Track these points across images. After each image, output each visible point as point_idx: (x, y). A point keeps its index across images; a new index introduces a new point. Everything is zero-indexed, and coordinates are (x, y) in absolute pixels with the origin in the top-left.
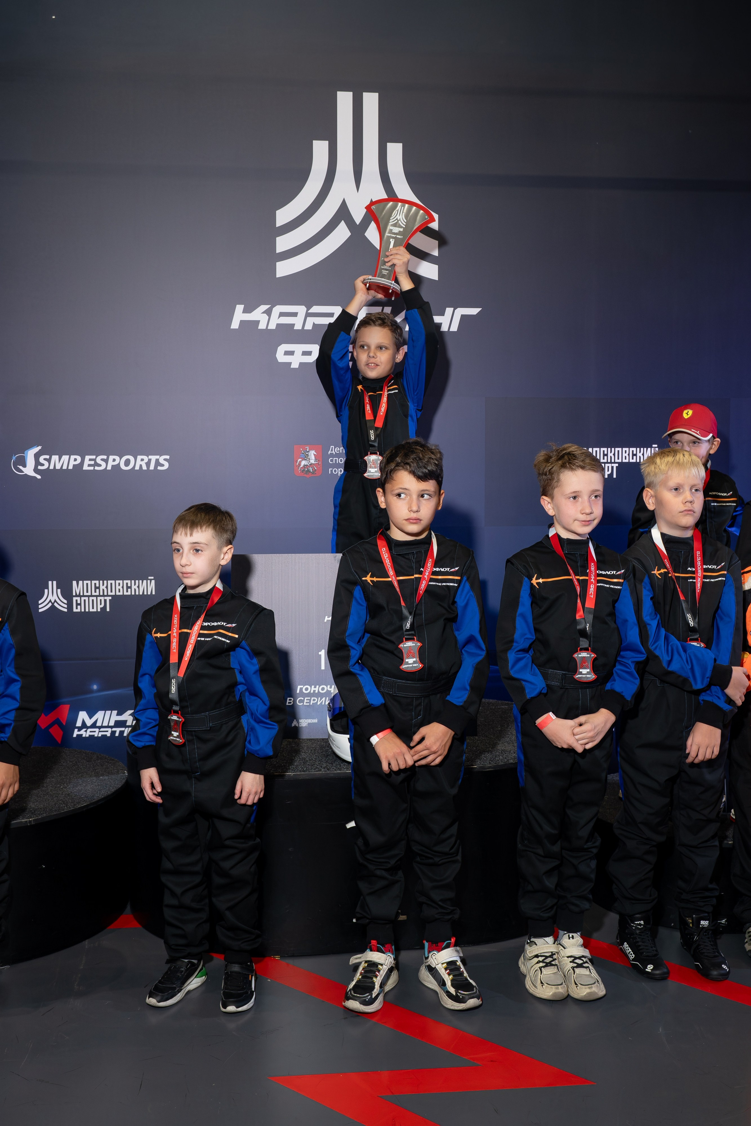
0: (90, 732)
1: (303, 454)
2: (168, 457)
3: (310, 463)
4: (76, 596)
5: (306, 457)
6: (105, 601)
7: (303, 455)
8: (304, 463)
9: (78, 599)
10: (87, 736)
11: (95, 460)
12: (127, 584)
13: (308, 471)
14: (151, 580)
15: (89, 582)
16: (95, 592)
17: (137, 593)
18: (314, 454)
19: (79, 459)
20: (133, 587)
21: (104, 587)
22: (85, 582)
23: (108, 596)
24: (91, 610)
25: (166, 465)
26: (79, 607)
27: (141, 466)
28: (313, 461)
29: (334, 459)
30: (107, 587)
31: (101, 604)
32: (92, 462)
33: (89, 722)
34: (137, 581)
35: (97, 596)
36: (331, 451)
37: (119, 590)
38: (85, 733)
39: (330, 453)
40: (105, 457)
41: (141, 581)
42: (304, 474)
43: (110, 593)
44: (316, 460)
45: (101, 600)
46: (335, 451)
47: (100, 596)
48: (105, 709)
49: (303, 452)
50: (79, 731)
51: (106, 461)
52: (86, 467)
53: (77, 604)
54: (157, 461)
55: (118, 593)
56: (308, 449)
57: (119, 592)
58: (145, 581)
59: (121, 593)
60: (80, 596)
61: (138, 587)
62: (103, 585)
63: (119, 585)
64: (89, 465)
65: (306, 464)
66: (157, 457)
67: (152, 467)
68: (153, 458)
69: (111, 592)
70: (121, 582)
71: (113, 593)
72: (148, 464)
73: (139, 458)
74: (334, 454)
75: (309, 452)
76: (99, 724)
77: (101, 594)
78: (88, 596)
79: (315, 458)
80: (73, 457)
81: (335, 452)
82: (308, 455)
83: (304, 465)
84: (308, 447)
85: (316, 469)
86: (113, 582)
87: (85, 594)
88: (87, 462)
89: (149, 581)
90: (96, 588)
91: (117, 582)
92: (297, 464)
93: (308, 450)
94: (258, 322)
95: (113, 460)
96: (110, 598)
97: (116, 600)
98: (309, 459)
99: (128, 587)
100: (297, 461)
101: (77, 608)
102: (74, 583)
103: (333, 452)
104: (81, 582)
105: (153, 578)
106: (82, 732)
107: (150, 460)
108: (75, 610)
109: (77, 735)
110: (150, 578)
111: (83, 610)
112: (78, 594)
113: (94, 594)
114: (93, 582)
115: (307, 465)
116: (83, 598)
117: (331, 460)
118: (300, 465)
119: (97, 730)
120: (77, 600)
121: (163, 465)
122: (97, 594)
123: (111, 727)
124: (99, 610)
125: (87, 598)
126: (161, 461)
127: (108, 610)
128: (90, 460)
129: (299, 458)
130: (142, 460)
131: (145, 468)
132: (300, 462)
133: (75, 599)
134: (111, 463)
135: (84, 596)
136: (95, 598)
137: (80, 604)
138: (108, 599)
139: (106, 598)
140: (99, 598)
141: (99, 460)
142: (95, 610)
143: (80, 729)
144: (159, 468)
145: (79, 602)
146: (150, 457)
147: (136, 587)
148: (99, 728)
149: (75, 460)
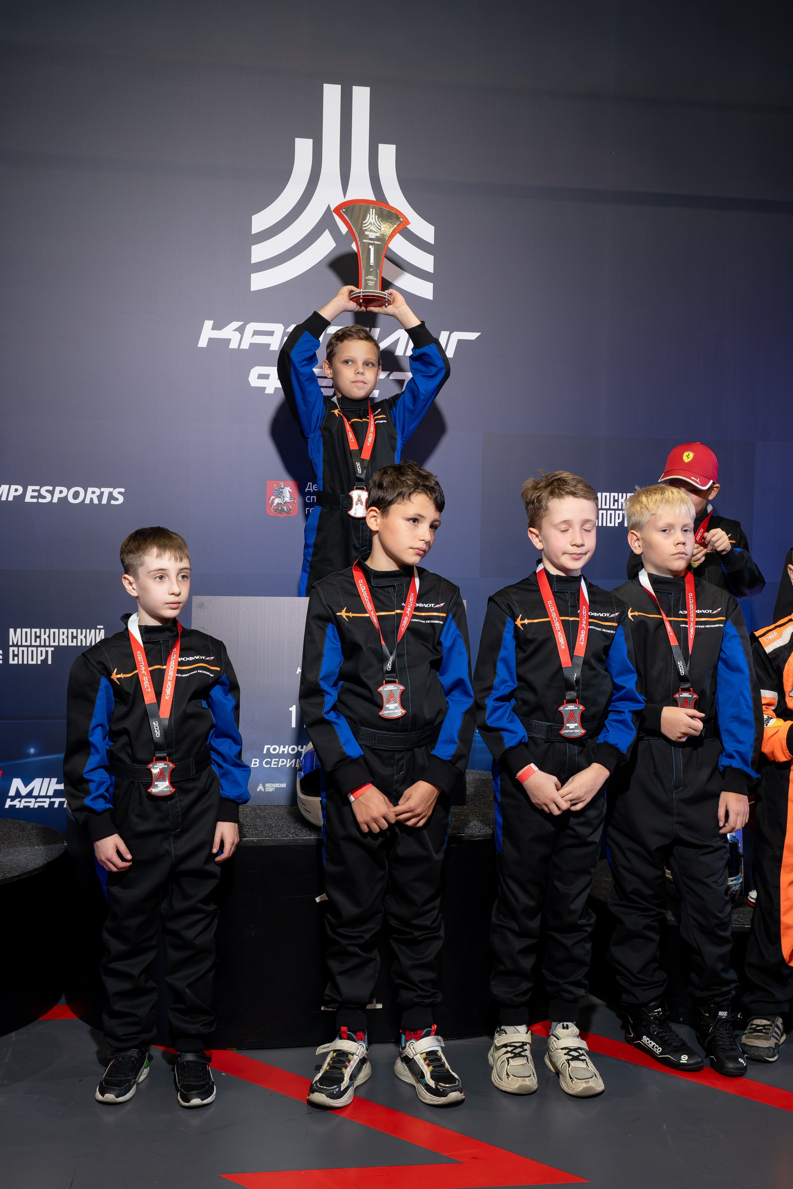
0: (25, 802)
1: (277, 490)
2: (123, 490)
3: (284, 501)
4: (13, 646)
5: (280, 494)
6: (47, 652)
7: (277, 492)
8: (277, 501)
9: (16, 649)
10: (22, 807)
11: (39, 491)
12: (72, 633)
13: (282, 510)
14: (100, 629)
15: (28, 630)
16: (36, 641)
17: (84, 644)
18: (289, 491)
19: (20, 489)
20: (79, 637)
21: (46, 637)
22: (24, 630)
23: (50, 646)
24: (30, 662)
25: (121, 500)
26: (16, 658)
27: (92, 499)
28: (287, 499)
29: (312, 497)
30: (49, 637)
31: (41, 656)
32: (36, 494)
33: (24, 791)
34: (84, 631)
35: (37, 647)
36: (308, 489)
37: (63, 640)
38: (19, 804)
39: (307, 490)
40: (51, 488)
41: (88, 631)
42: (278, 513)
43: (52, 644)
44: (291, 498)
45: (41, 651)
46: (312, 488)
47: (40, 646)
48: (43, 776)
49: (276, 488)
50: (12, 801)
51: (52, 493)
52: (28, 499)
53: (14, 655)
54: (110, 494)
55: (61, 644)
56: (282, 485)
57: (63, 642)
58: (93, 631)
59: (65, 644)
60: (17, 646)
61: (85, 637)
62: (45, 634)
63: (63, 634)
64: (32, 497)
65: (279, 502)
66: (111, 490)
67: (104, 501)
68: (106, 491)
69: (54, 641)
70: (65, 631)
71: (56, 644)
72: (100, 497)
73: (90, 490)
74: (312, 491)
75: (283, 488)
76: (35, 793)
77: (42, 644)
78: (28, 647)
79: (290, 495)
80: (13, 487)
81: (313, 490)
82: (282, 492)
83: (278, 504)
84: (282, 483)
85: (291, 508)
86: (56, 630)
87: (24, 643)
88: (29, 493)
89: (97, 631)
90: (36, 637)
91: (61, 631)
92: (270, 502)
93: (282, 487)
94: (228, 341)
95: (61, 491)
96: (53, 649)
97: (59, 651)
98: (284, 497)
99: (73, 637)
100: (270, 499)
101: (13, 660)
102: (12, 631)
103: (311, 489)
104: (19, 630)
105: (102, 627)
106: (16, 803)
107: (102, 493)
108: (11, 662)
109: (10, 806)
110: (98, 627)
111: (20, 662)
112: (15, 644)
113: (33, 644)
114: (34, 630)
115: (281, 504)
116: (21, 649)
117: (308, 498)
118: (273, 503)
119: (33, 800)
120: (13, 651)
121: (117, 499)
122: (38, 644)
123: (50, 797)
124: (39, 662)
125: (25, 649)
126: (115, 493)
127: (50, 662)
128: (33, 491)
129: (272, 495)
130: (93, 492)
131: (96, 501)
132: (274, 500)
133: (11, 649)
134: (57, 495)
135: (22, 646)
136: (34, 649)
137: (17, 655)
138: (50, 650)
139: (47, 649)
140: (39, 649)
141: (43, 491)
142: (34, 662)
143: (13, 799)
144: (113, 502)
145: (16, 653)
146: (103, 489)
147: (83, 637)
148: (36, 797)
149: (16, 490)
